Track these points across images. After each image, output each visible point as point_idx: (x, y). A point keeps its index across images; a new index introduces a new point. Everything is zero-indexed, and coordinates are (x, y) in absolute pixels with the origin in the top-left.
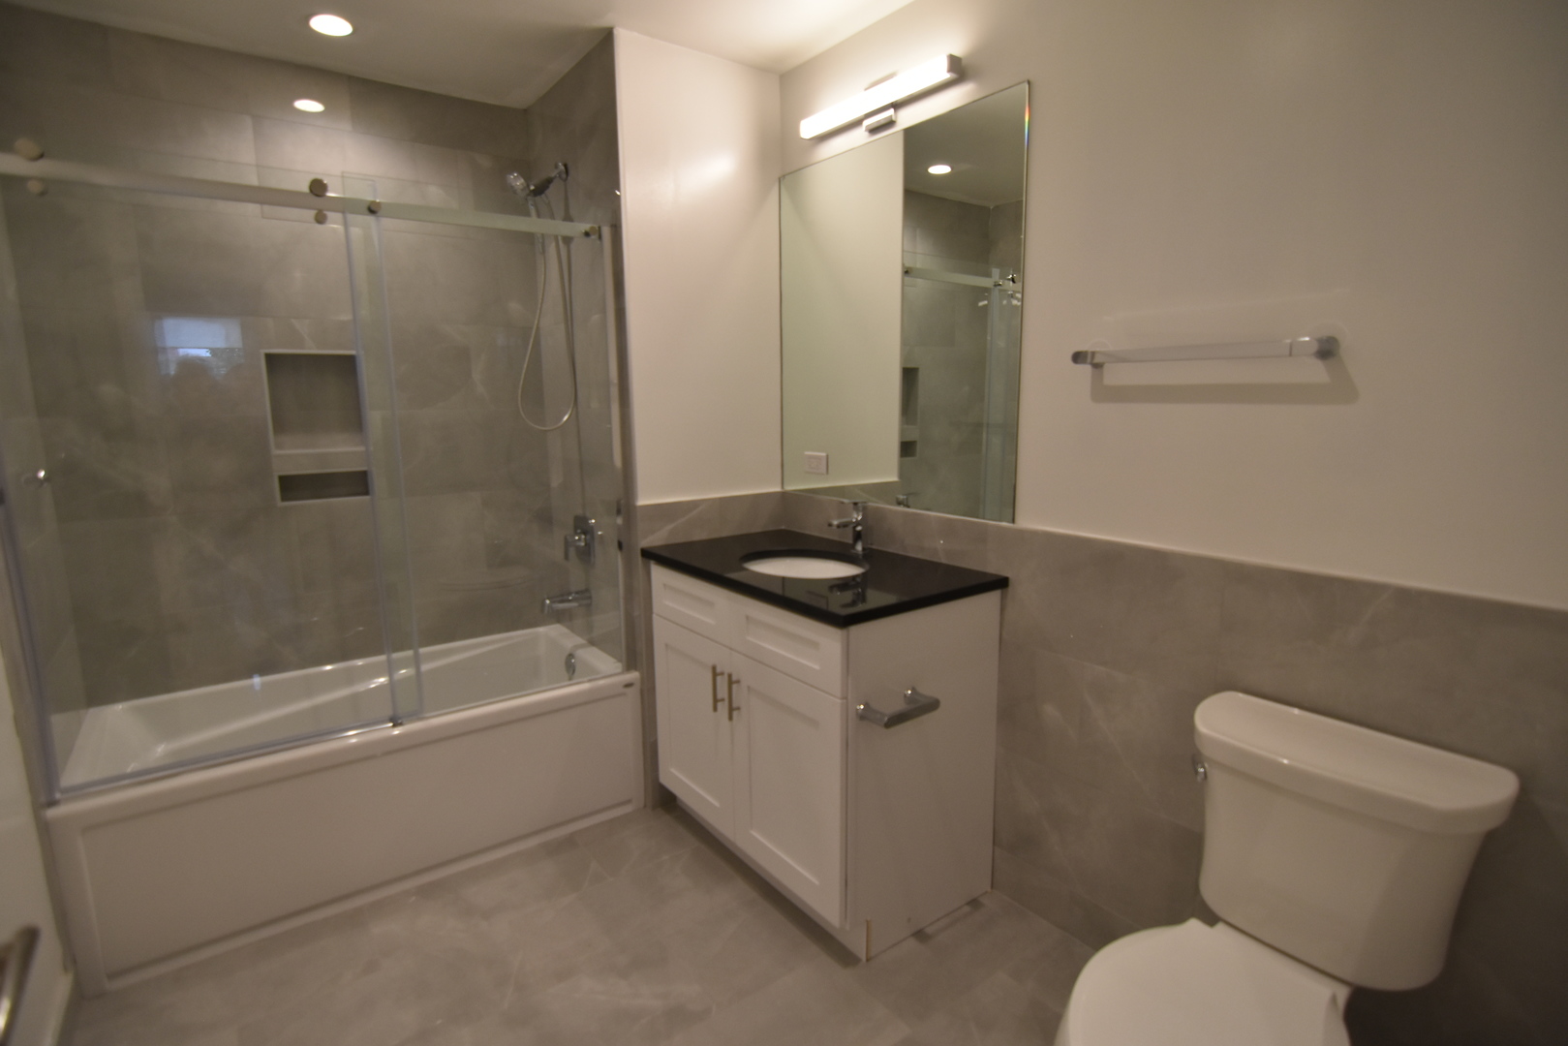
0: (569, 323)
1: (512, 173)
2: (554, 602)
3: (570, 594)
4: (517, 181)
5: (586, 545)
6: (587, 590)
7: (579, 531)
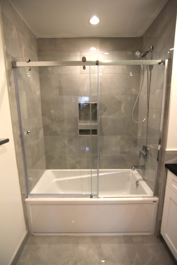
0: (149, 93)
1: (136, 51)
2: (135, 168)
3: (139, 166)
4: (138, 54)
5: (146, 154)
6: (144, 166)
7: (144, 150)
